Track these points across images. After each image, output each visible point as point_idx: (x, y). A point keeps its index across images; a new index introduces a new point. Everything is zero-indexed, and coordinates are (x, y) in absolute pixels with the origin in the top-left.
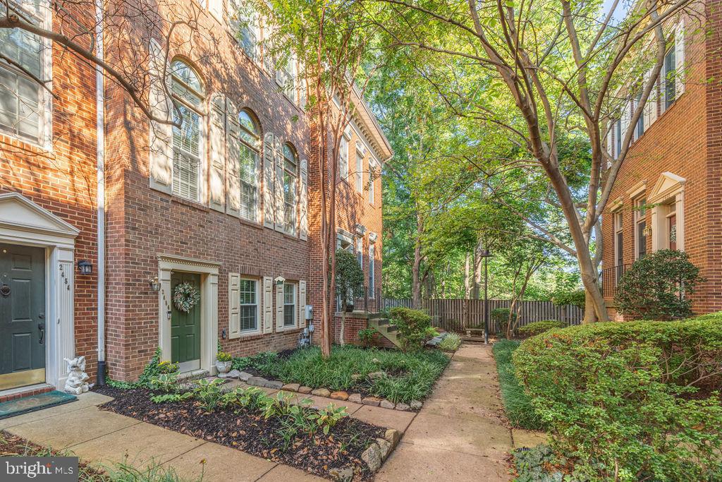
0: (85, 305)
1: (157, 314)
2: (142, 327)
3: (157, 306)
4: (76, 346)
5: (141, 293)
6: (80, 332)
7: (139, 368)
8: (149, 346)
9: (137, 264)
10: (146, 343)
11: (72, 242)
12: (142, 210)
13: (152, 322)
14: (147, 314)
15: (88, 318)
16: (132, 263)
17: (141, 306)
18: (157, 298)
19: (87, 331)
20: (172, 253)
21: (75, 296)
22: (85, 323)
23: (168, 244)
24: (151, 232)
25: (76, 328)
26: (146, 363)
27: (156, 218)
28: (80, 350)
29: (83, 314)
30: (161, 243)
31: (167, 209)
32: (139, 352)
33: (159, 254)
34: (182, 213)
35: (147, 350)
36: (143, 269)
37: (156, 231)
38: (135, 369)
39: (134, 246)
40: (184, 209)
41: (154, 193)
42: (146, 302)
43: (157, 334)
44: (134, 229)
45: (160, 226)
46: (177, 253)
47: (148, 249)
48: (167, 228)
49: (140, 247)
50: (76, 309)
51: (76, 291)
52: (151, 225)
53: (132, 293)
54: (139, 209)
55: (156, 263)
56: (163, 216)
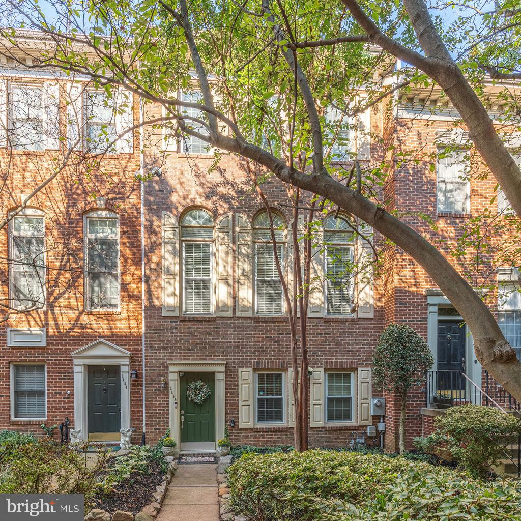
0: (136, 397)
1: (168, 404)
2: (157, 413)
3: (168, 398)
4: (132, 422)
5: (156, 390)
6: (134, 413)
7: (155, 440)
8: (162, 426)
9: (153, 370)
10: (160, 424)
11: (128, 360)
12: (157, 333)
13: (164, 410)
14: (160, 404)
15: (138, 405)
16: (150, 370)
17: (156, 398)
18: (168, 393)
19: (138, 413)
20: (180, 359)
21: (131, 392)
22: (136, 408)
23: (176, 353)
24: (163, 347)
25: (131, 411)
26: (160, 437)
27: (167, 336)
28: (134, 424)
29: (136, 403)
30: (171, 353)
31: (176, 328)
32: (155, 429)
33: (169, 362)
34: (189, 328)
35: (160, 429)
36: (157, 373)
37: (167, 346)
38: (152, 440)
39: (151, 359)
40: (191, 324)
41: (165, 319)
42: (160, 395)
43: (168, 418)
44: (151, 347)
45: (170, 342)
46: (185, 359)
47: (161, 359)
48: (176, 342)
49: (155, 359)
50: (132, 400)
51: (131, 389)
52: (163, 341)
53: (149, 390)
54: (155, 333)
55: (167, 368)
56: (173, 333)
